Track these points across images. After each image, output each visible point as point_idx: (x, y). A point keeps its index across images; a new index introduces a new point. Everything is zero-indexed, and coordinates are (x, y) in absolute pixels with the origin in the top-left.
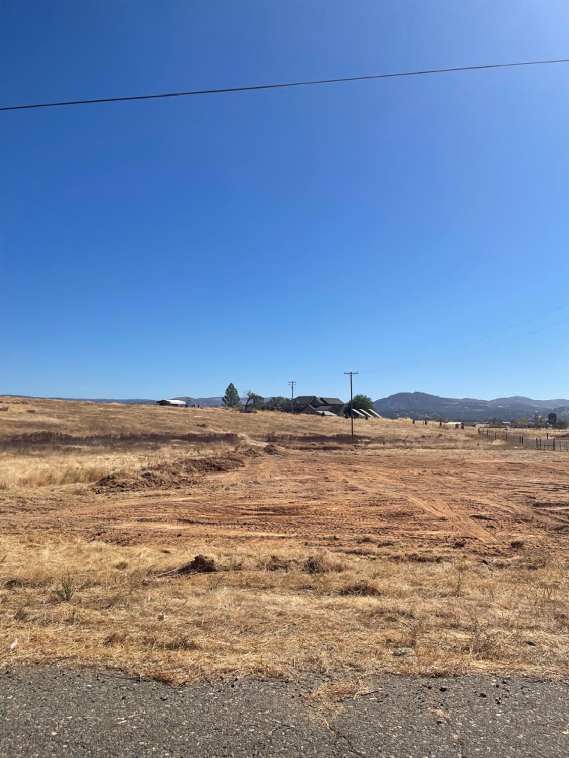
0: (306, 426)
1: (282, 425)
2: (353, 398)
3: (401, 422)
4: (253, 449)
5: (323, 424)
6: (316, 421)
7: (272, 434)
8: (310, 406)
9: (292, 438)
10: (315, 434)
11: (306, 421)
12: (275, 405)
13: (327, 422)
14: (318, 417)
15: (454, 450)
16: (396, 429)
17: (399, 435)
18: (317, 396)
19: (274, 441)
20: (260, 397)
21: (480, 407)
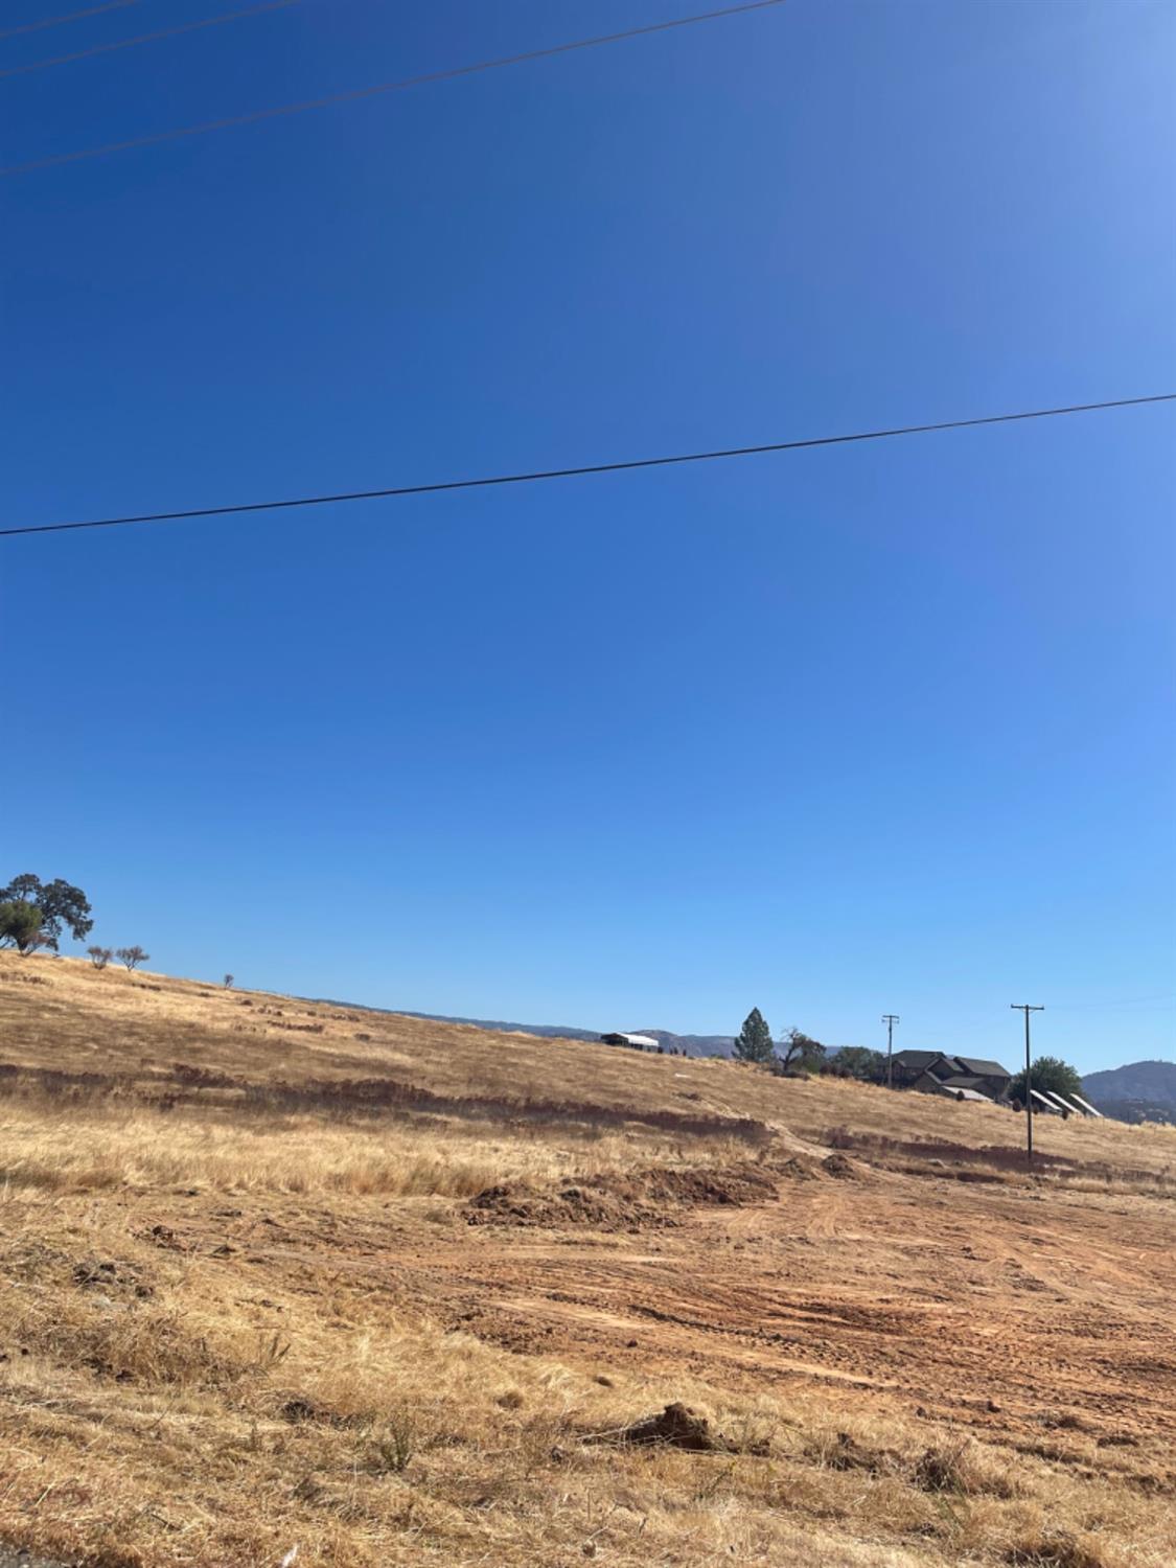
0: (920, 1120)
1: (865, 1111)
2: (1031, 1064)
3: (1151, 1132)
4: (799, 1161)
5: (959, 1119)
6: (945, 1111)
7: (841, 1130)
8: (930, 1073)
9: (887, 1145)
10: (941, 1139)
11: (920, 1109)
12: (851, 1066)
13: (969, 1115)
14: (949, 1102)
16: (1139, 1148)
17: (1147, 1163)
18: (946, 1053)
19: (845, 1147)
20: (818, 1045)
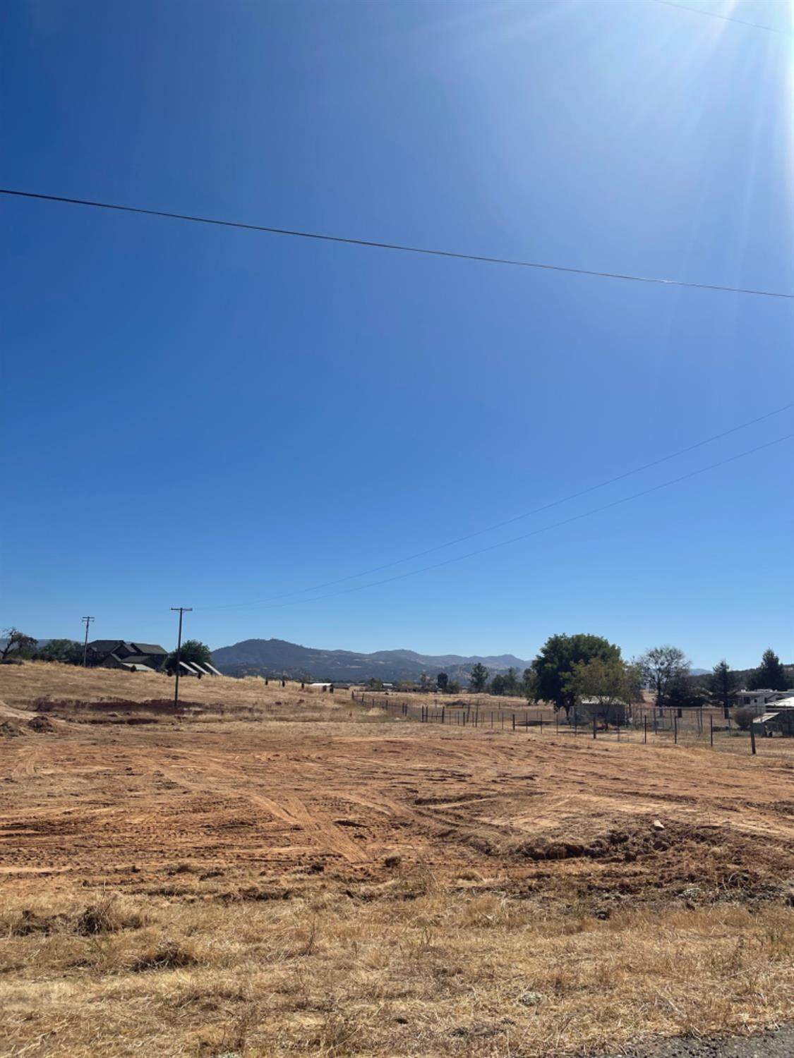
0: (104, 687)
1: (65, 684)
2: (181, 645)
3: (249, 682)
4: (10, 724)
5: (131, 684)
6: (122, 679)
7: (45, 699)
8: (114, 655)
9: (79, 705)
10: (117, 699)
11: (105, 679)
12: (56, 653)
13: (138, 681)
14: (125, 673)
15: (318, 723)
16: (242, 692)
17: (245, 701)
18: (125, 641)
19: (48, 710)
20: (31, 639)
21: (357, 663)
